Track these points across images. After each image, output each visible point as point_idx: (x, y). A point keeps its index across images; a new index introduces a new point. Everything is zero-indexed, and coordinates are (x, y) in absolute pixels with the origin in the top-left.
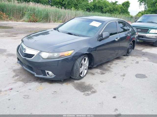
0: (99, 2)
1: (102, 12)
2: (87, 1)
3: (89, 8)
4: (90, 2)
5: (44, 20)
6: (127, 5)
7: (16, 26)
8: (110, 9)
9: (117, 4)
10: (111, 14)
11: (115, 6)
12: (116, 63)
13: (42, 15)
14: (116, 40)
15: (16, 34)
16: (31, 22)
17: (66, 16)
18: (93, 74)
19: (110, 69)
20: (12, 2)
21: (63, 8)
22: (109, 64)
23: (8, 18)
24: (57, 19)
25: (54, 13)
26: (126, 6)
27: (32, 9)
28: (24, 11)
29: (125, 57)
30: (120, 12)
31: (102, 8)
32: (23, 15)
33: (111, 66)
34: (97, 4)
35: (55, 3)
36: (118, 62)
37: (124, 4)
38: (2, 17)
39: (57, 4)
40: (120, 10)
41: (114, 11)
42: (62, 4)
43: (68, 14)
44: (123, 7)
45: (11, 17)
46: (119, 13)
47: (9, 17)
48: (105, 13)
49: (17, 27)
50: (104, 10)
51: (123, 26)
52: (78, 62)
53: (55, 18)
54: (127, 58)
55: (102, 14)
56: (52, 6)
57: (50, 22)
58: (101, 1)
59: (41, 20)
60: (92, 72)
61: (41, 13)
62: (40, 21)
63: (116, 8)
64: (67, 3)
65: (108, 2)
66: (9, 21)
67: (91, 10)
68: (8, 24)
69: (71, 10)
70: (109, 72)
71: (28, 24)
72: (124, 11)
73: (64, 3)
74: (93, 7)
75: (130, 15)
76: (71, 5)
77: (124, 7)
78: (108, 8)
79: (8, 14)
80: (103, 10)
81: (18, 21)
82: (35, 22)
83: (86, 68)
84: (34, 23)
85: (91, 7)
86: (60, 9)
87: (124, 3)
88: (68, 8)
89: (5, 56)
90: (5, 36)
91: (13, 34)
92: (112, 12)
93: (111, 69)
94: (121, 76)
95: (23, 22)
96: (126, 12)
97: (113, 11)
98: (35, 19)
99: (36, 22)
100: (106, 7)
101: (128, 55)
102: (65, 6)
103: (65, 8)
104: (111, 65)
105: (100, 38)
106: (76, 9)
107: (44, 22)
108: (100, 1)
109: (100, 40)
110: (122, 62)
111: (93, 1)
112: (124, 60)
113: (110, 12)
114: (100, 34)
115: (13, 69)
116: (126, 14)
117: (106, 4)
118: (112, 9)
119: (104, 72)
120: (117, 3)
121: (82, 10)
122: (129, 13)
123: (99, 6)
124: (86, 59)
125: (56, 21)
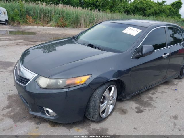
0: (141, 2)
1: (145, 15)
2: (126, 1)
3: (128, 10)
4: (130, 3)
5: (74, 24)
6: (178, 5)
7: (40, 31)
8: (155, 11)
9: (164, 5)
10: (156, 17)
11: (161, 7)
12: (163, 92)
13: (71, 18)
14: (164, 57)
15: (35, 41)
16: (58, 27)
17: (100, 20)
18: (124, 112)
19: (152, 102)
20: (40, 4)
21: (97, 10)
22: (151, 94)
23: (34, 22)
24: (89, 23)
25: (85, 16)
26: (176, 7)
27: (61, 12)
28: (52, 15)
29: (176, 81)
30: (168, 15)
31: (144, 10)
32: (51, 19)
33: (154, 97)
34: (138, 5)
35: (88, 5)
36: (165, 88)
37: (174, 5)
38: (29, 21)
39: (90, 6)
40: (168, 11)
41: (161, 14)
42: (96, 5)
43: (102, 17)
44: (172, 8)
45: (38, 21)
46: (166, 16)
47: (36, 21)
48: (149, 16)
49: (40, 33)
50: (148, 12)
51: (173, 33)
52: (97, 95)
53: (87, 23)
54: (180, 83)
55: (144, 17)
56: (83, 8)
57: (80, 27)
58: (144, 2)
59: (71, 25)
60: (122, 106)
61: (70, 17)
62: (69, 26)
63: (163, 10)
64: (101, 4)
65: (153, 2)
66: (35, 26)
67: (131, 12)
68: (31, 29)
69: (106, 13)
70: (149, 108)
71: (54, 29)
72: (174, 13)
73: (98, 4)
74: (133, 9)
75: (182, 19)
76: (106, 7)
77: (174, 9)
78: (152, 10)
79: (35, 17)
80: (146, 12)
81: (45, 26)
82: (63, 27)
83: (111, 102)
84: (61, 28)
85: (130, 9)
86: (93, 12)
87: (174, 3)
88: (103, 11)
89: (9, 73)
90: (22, 44)
91: (32, 42)
92: (158, 15)
93: (154, 102)
94: (171, 118)
95: (50, 27)
96: (176, 15)
97: (159, 13)
98: (63, 24)
99: (65, 27)
100: (150, 9)
101: (181, 77)
102: (99, 8)
103: (99, 10)
104: (154, 94)
105: (138, 54)
106: (113, 11)
107: (73, 27)
108: (143, 0)
109: (138, 58)
110: (171, 89)
111: (134, 1)
112: (176, 86)
113: (154, 14)
114: (138, 47)
115: (10, 94)
116: (176, 17)
117: (150, 5)
118: (158, 11)
119: (142, 108)
120: (165, 3)
121: (119, 12)
122: (180, 15)
123: (140, 8)
124: (113, 88)
125: (87, 26)
